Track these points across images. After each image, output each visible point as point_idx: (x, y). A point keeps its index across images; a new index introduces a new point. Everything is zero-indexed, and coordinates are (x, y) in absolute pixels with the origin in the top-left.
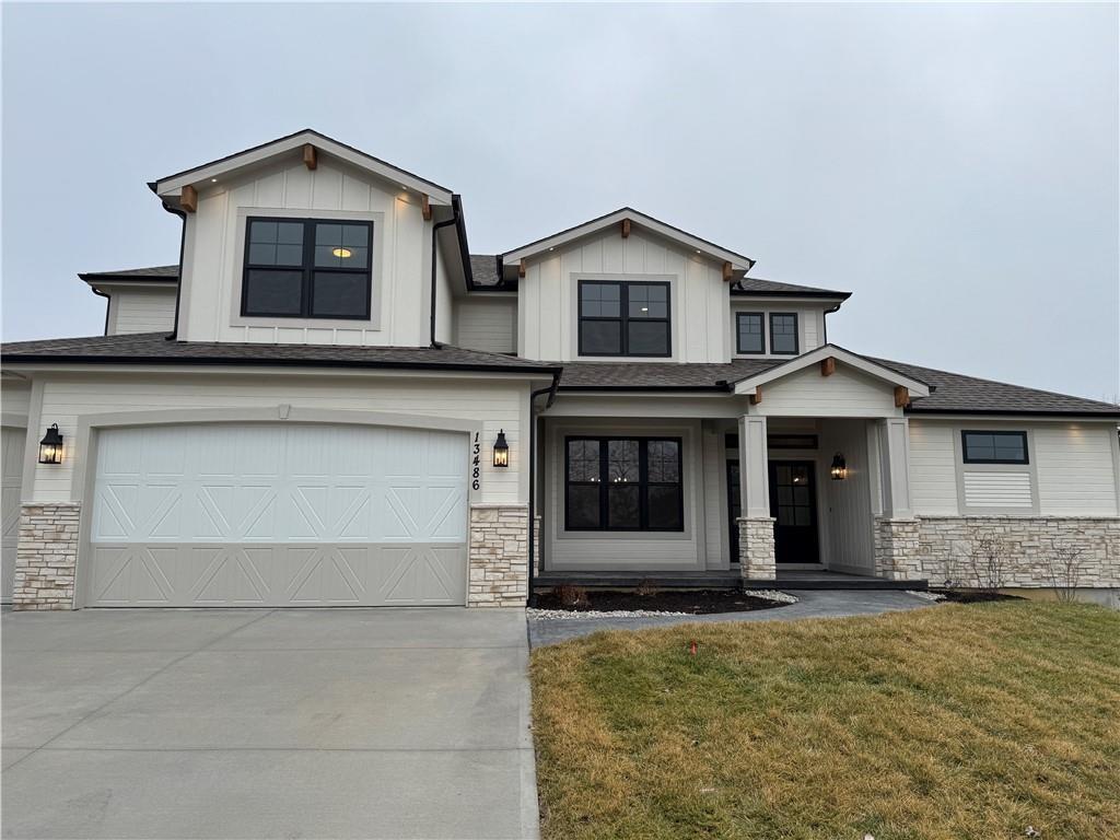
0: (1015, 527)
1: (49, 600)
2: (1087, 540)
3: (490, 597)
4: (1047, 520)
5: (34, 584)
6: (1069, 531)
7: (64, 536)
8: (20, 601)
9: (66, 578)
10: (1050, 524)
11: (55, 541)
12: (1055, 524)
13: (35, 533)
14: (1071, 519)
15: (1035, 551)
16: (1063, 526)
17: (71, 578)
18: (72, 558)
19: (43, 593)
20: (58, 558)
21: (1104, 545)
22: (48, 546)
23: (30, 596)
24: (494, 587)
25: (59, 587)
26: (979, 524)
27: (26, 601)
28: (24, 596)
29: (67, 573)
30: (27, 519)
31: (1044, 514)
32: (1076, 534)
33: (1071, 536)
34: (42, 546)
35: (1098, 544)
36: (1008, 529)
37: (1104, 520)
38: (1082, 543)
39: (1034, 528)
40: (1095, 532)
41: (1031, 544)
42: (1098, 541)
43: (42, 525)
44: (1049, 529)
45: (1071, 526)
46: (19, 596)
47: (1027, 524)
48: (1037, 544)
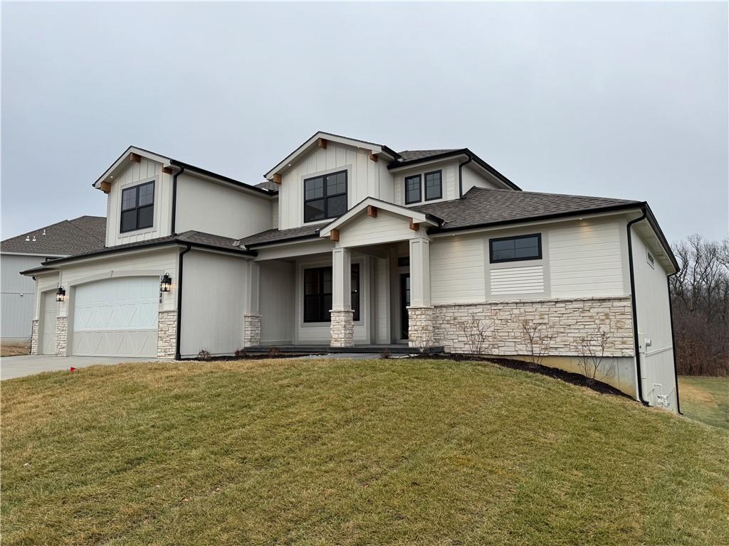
0: (529, 308)
1: (61, 353)
2: (591, 317)
4: (556, 302)
5: (59, 347)
6: (575, 310)
7: (64, 328)
9: (65, 345)
10: (558, 305)
11: (63, 331)
12: (563, 305)
13: (59, 327)
14: (576, 300)
15: (544, 327)
16: (570, 306)
18: (66, 337)
19: (60, 350)
20: (63, 337)
21: (608, 321)
26: (500, 307)
27: (57, 353)
30: (58, 322)
31: (554, 297)
32: (582, 312)
33: (577, 314)
34: (60, 332)
35: (603, 320)
36: (522, 310)
37: (609, 300)
38: (587, 319)
39: (544, 309)
40: (600, 310)
41: (541, 321)
42: (604, 317)
43: (60, 324)
44: (557, 309)
45: (576, 306)
47: (539, 306)
48: (546, 321)
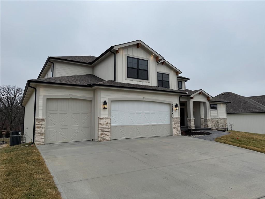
0: (216, 119)
1: (106, 139)
3: (176, 134)
5: (103, 135)
7: (108, 125)
8: (100, 139)
9: (109, 134)
11: (106, 126)
13: (102, 124)
17: (110, 134)
18: (110, 129)
19: (104, 137)
20: (107, 129)
22: (105, 127)
23: (102, 138)
24: (176, 132)
25: (108, 136)
26: (212, 119)
27: (101, 139)
28: (101, 138)
29: (109, 132)
30: (100, 121)
31: (219, 117)
32: (222, 120)
34: (103, 127)
43: (103, 122)
44: (219, 120)
46: (100, 138)
48: (218, 122)
